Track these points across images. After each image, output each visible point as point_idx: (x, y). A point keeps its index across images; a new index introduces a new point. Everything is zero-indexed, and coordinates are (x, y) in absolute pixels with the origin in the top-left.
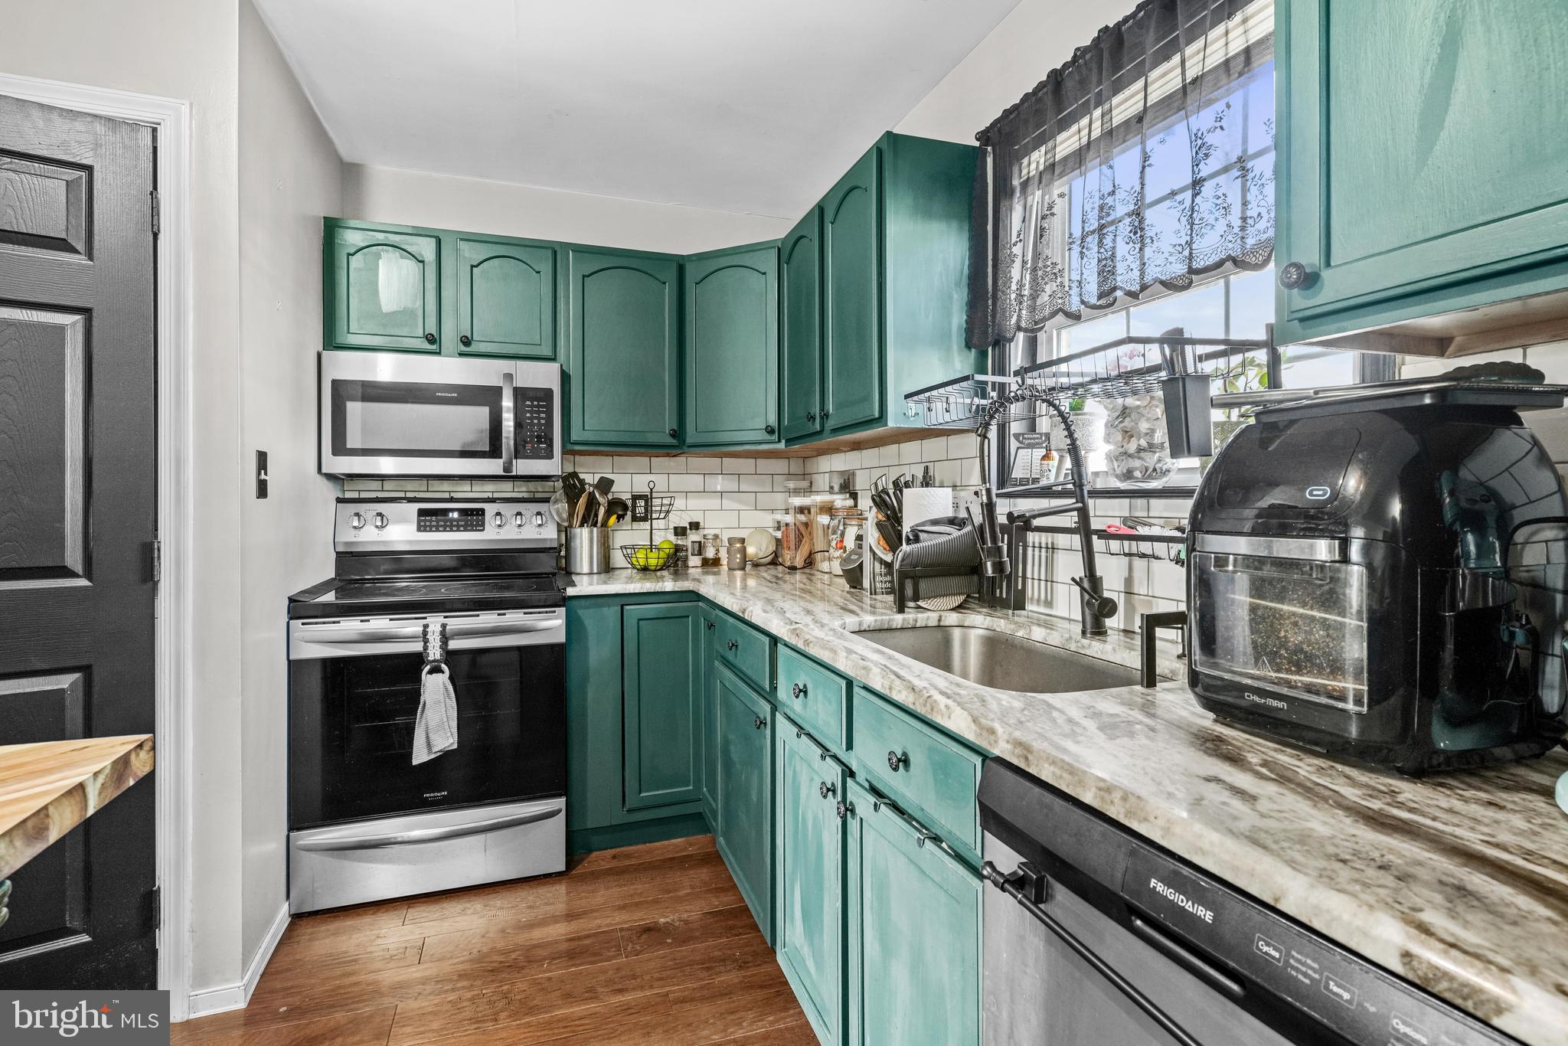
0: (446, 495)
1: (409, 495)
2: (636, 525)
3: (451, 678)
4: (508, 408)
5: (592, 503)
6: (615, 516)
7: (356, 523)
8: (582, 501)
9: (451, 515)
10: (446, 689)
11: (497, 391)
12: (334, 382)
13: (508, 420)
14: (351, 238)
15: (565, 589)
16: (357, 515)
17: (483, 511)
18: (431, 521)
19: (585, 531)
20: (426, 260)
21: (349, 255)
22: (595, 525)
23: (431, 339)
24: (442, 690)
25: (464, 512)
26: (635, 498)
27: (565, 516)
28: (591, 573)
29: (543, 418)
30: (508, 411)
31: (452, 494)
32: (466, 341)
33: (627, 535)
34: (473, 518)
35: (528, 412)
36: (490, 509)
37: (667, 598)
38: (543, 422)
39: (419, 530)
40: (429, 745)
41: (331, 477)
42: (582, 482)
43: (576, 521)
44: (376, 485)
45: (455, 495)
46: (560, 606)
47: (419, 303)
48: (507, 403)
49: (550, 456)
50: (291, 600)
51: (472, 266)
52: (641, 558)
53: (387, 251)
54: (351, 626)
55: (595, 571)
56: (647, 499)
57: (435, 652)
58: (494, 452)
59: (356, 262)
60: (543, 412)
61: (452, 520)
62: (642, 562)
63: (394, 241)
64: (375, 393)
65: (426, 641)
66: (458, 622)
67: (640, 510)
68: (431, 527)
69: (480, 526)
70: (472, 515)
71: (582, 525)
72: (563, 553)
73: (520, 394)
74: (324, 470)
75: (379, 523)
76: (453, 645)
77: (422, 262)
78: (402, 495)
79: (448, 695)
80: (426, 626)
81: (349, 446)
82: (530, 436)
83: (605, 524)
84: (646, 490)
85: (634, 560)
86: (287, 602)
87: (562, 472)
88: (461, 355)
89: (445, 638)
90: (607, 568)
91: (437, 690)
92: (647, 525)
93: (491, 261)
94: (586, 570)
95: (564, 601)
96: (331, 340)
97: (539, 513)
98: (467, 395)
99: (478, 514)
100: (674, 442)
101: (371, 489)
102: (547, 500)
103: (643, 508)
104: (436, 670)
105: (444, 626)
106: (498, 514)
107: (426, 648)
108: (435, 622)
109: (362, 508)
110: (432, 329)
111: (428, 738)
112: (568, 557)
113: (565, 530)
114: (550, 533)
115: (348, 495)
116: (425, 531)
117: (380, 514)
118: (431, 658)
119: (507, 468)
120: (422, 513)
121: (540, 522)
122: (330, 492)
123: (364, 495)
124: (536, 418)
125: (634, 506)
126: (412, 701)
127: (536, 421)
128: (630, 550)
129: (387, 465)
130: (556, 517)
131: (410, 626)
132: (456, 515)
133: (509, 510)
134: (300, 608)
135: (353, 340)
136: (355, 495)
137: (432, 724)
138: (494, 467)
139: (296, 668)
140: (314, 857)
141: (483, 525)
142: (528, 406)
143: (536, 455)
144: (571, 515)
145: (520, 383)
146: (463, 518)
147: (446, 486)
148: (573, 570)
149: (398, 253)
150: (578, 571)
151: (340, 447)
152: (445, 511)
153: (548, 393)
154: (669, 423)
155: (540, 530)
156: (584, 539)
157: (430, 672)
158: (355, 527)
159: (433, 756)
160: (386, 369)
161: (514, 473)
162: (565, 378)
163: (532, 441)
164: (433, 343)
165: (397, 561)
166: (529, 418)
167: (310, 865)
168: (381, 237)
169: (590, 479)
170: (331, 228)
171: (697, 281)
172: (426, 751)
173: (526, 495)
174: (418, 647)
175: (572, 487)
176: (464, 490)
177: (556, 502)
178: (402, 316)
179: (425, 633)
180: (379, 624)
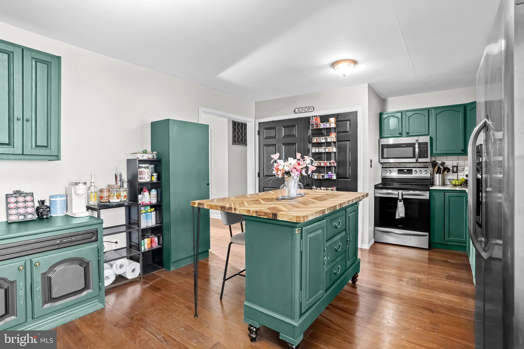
0: (404, 166)
1: (396, 166)
2: (454, 174)
3: (404, 203)
4: (417, 147)
5: (439, 168)
6: (446, 172)
7: (385, 172)
8: (436, 168)
9: (405, 171)
10: (403, 205)
11: (415, 144)
12: (382, 145)
13: (417, 150)
14: (385, 116)
15: (429, 188)
16: (386, 170)
17: (412, 170)
18: (400, 172)
19: (438, 175)
20: (399, 118)
21: (384, 119)
22: (441, 174)
23: (400, 134)
24: (402, 205)
25: (407, 170)
26: (453, 167)
27: (432, 171)
28: (439, 185)
29: (425, 149)
30: (417, 148)
31: (405, 166)
32: (408, 133)
33: (450, 176)
34: (410, 172)
35: (422, 148)
36: (414, 169)
37: (457, 192)
38: (425, 150)
39: (398, 174)
40: (399, 215)
41: (381, 163)
42: (437, 163)
43: (435, 173)
44: (389, 164)
45: (406, 166)
46: (428, 191)
47: (398, 127)
48: (417, 146)
49: (427, 157)
50: (375, 186)
51: (409, 117)
52: (454, 182)
53: (391, 117)
54: (385, 191)
55: (440, 185)
56: (457, 167)
57: (400, 198)
58: (414, 157)
59: (385, 120)
60: (425, 148)
61: (405, 172)
62: (454, 183)
63: (392, 115)
64: (389, 146)
65: (399, 195)
66: (405, 192)
67: (455, 170)
68: (401, 173)
69: (411, 173)
70: (410, 171)
71: (437, 173)
72: (432, 180)
73: (419, 144)
74: (380, 162)
75: (390, 172)
76: (404, 197)
77: (398, 118)
78: (394, 166)
79: (403, 206)
80: (399, 192)
81: (384, 157)
82: (422, 153)
83: (443, 173)
84: (456, 165)
85: (452, 183)
86: (374, 186)
87: (431, 161)
88: (407, 136)
89: (402, 195)
90: (444, 184)
91: (401, 205)
92: (456, 174)
93: (413, 115)
94: (438, 184)
95: (429, 190)
96: (381, 137)
97: (425, 171)
98: (408, 145)
99: (411, 171)
100: (463, 152)
101: (388, 165)
102: (427, 167)
103: (456, 170)
104: (400, 201)
105: (402, 193)
106: (416, 171)
107: (398, 197)
108: (400, 192)
109: (387, 169)
110: (400, 132)
111: (399, 214)
112: (433, 181)
113: (432, 175)
114: (428, 175)
115: (384, 166)
116: (399, 174)
117: (390, 170)
118: (399, 199)
119: (417, 160)
120: (399, 170)
121: (426, 173)
122: (380, 166)
123: (387, 166)
124: (424, 149)
125: (453, 169)
126: (396, 207)
127: (424, 150)
128: (450, 180)
129: (392, 161)
130: (430, 172)
131: (396, 192)
132: (406, 171)
133: (418, 170)
134: (376, 187)
135: (385, 136)
136: (385, 166)
137: (400, 211)
138: (414, 160)
139: (376, 198)
140: (379, 232)
141: (412, 173)
142: (422, 146)
143: (424, 157)
144: (433, 171)
145: (420, 141)
146: (407, 171)
147: (404, 164)
148: (434, 184)
149: (393, 117)
150: (436, 184)
151: (383, 158)
152: (404, 170)
153: (427, 143)
154: (462, 147)
155: (426, 174)
156: (438, 177)
157: (399, 201)
158: (385, 173)
159: (400, 218)
160: (391, 141)
161: (418, 162)
162: (431, 139)
163: (423, 154)
164: (401, 135)
165: (393, 180)
166: (422, 149)
167: (378, 234)
168: (390, 115)
169: (440, 162)
170: (381, 115)
171: (470, 110)
172: (398, 216)
173: (422, 166)
174: (397, 196)
175: (434, 164)
176: (408, 165)
177: (430, 168)
178: (395, 130)
179: (398, 194)
180: (390, 191)
